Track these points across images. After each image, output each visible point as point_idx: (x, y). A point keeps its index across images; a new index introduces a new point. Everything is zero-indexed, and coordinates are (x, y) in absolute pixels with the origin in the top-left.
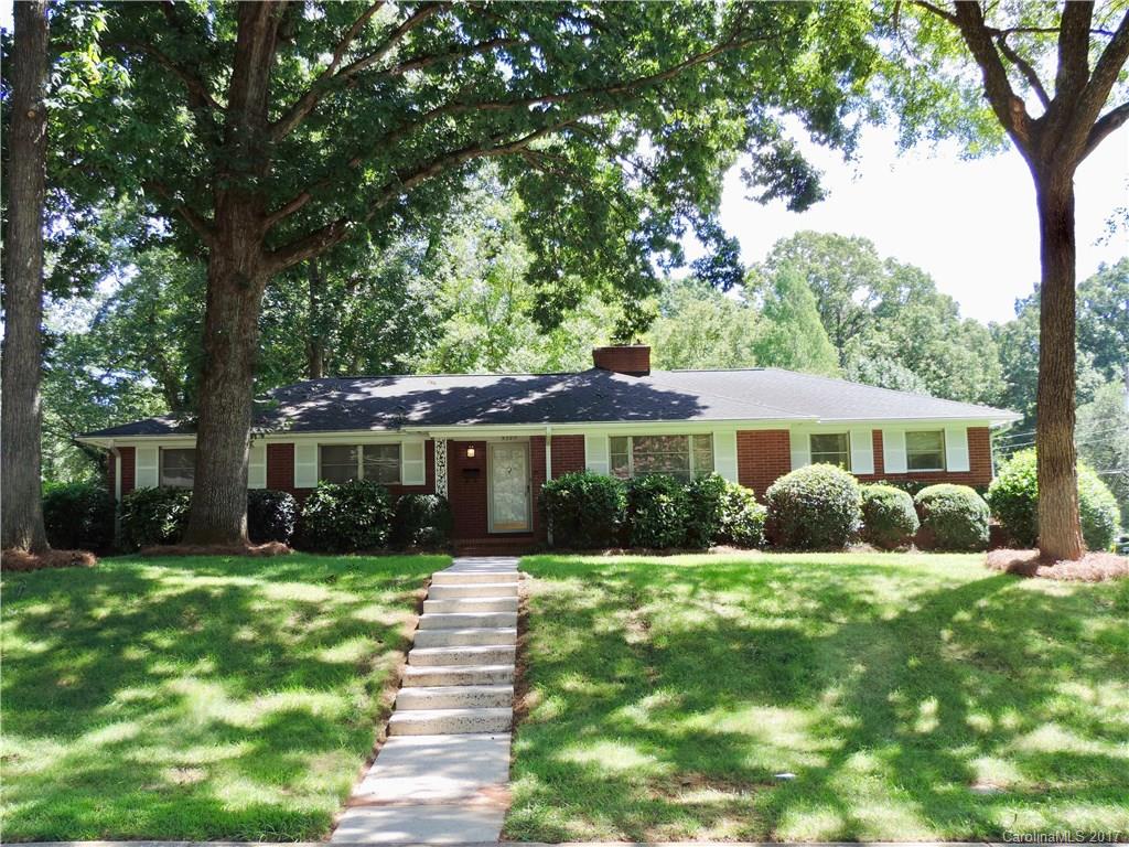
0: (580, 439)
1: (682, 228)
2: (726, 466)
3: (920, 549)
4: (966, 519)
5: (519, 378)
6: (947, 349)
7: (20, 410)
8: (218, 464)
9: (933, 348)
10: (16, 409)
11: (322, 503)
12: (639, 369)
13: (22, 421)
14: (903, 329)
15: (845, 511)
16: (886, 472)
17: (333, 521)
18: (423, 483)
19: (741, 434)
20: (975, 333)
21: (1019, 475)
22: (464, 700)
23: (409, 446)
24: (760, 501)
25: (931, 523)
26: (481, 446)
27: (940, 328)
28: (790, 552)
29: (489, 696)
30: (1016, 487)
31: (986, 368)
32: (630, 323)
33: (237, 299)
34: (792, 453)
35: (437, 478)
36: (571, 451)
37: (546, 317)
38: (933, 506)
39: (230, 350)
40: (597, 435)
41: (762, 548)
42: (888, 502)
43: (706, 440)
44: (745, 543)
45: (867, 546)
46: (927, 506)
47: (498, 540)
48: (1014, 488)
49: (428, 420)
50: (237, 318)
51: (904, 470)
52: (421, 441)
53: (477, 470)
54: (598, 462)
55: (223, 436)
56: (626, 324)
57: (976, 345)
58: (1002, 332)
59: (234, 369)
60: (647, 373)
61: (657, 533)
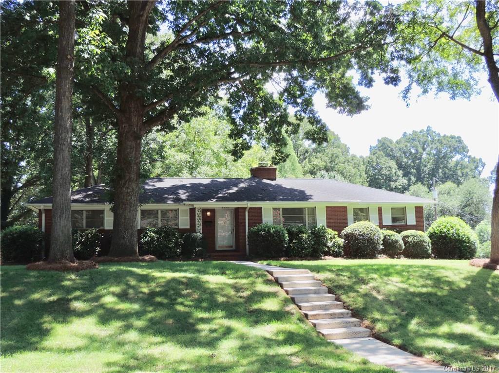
0: (260, 209)
1: (302, 117)
2: (321, 221)
3: (405, 257)
4: (423, 245)
5: (219, 180)
6: (345, 168)
7: (64, 195)
8: (126, 220)
9: (339, 167)
10: (62, 194)
11: (150, 237)
12: (272, 177)
13: (65, 200)
14: (327, 158)
15: (378, 242)
16: (384, 224)
17: (156, 245)
18: (188, 227)
19: (327, 208)
20: (356, 161)
21: (442, 227)
22: (342, 324)
23: (183, 211)
24: (340, 236)
25: (409, 246)
26: (212, 211)
27: (342, 159)
28: (354, 259)
29: (352, 323)
30: (442, 231)
31: (360, 176)
32: (278, 158)
33: (133, 144)
34: (348, 216)
35: (197, 225)
36: (257, 213)
37: (237, 153)
38: (410, 239)
39: (131, 167)
40: (267, 207)
41: (342, 257)
42: (392, 238)
43: (313, 211)
44: (336, 255)
45: (385, 256)
46: (407, 239)
47: (220, 254)
48: (441, 232)
49: (190, 199)
50: (134, 153)
51: (391, 224)
52: (188, 208)
53: (211, 222)
54: (268, 219)
55: (129, 206)
56: (276, 158)
57: (357, 166)
58: (365, 161)
59: (133, 176)
60: (275, 179)
61: (301, 251)
